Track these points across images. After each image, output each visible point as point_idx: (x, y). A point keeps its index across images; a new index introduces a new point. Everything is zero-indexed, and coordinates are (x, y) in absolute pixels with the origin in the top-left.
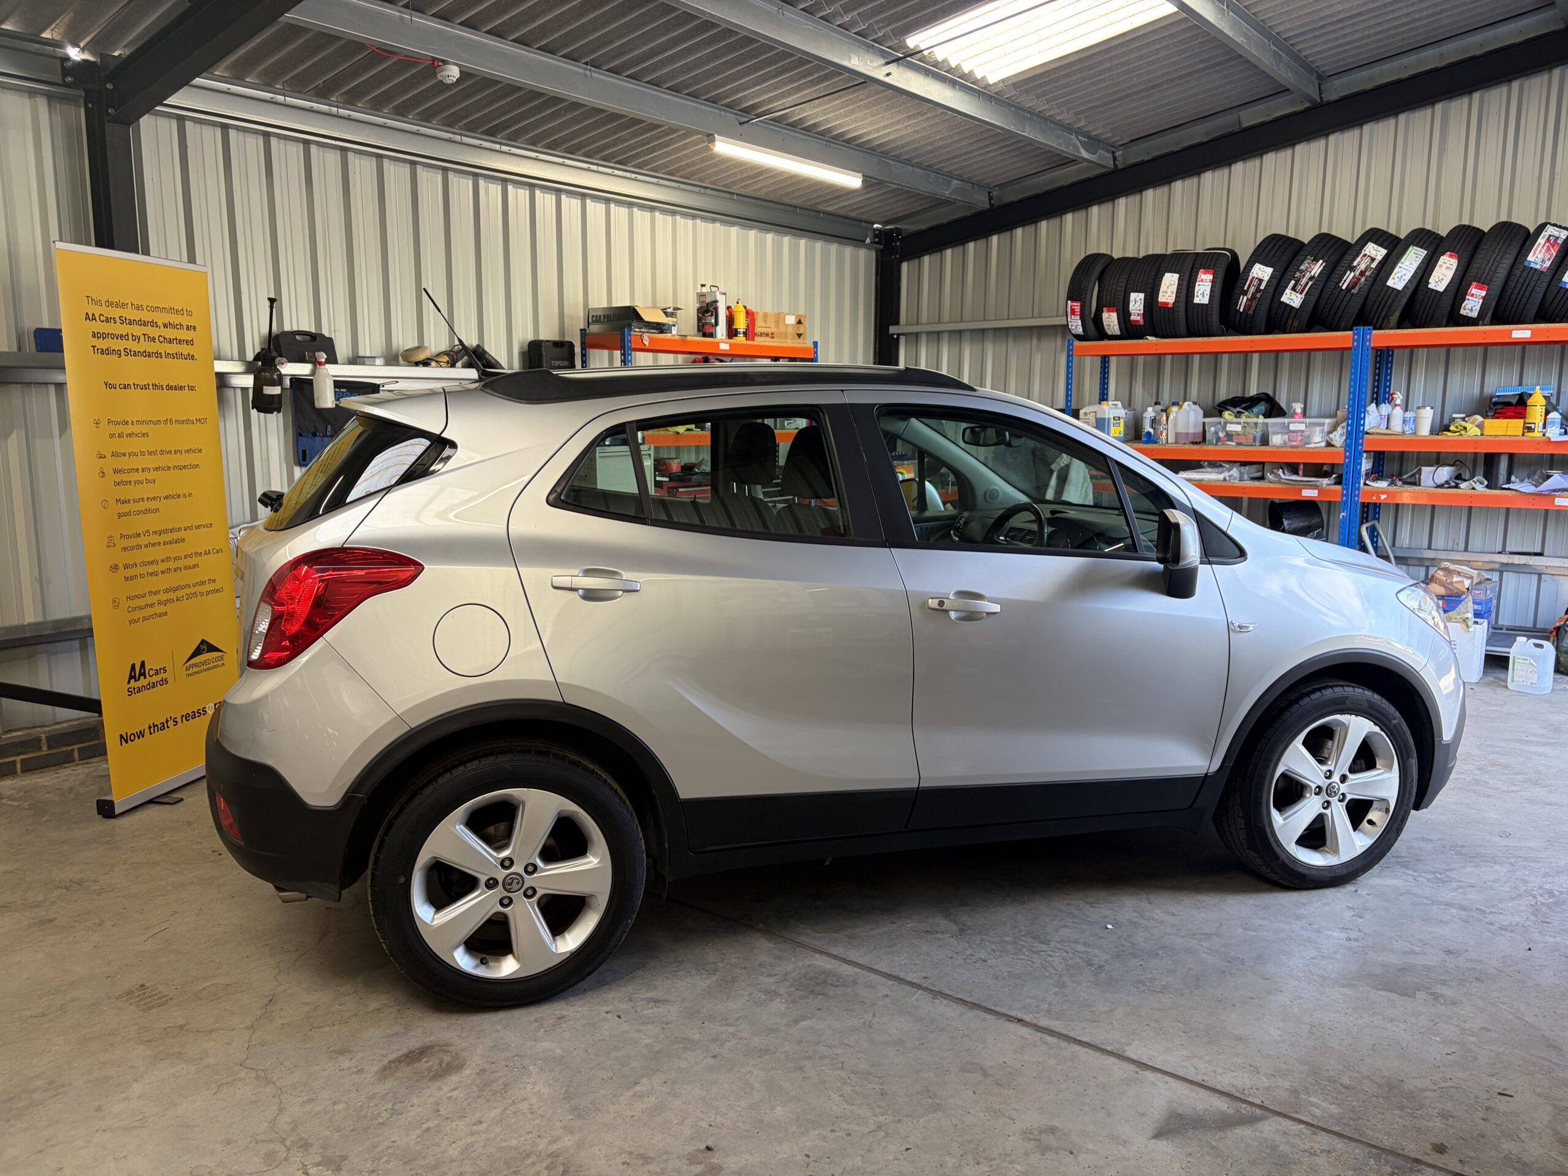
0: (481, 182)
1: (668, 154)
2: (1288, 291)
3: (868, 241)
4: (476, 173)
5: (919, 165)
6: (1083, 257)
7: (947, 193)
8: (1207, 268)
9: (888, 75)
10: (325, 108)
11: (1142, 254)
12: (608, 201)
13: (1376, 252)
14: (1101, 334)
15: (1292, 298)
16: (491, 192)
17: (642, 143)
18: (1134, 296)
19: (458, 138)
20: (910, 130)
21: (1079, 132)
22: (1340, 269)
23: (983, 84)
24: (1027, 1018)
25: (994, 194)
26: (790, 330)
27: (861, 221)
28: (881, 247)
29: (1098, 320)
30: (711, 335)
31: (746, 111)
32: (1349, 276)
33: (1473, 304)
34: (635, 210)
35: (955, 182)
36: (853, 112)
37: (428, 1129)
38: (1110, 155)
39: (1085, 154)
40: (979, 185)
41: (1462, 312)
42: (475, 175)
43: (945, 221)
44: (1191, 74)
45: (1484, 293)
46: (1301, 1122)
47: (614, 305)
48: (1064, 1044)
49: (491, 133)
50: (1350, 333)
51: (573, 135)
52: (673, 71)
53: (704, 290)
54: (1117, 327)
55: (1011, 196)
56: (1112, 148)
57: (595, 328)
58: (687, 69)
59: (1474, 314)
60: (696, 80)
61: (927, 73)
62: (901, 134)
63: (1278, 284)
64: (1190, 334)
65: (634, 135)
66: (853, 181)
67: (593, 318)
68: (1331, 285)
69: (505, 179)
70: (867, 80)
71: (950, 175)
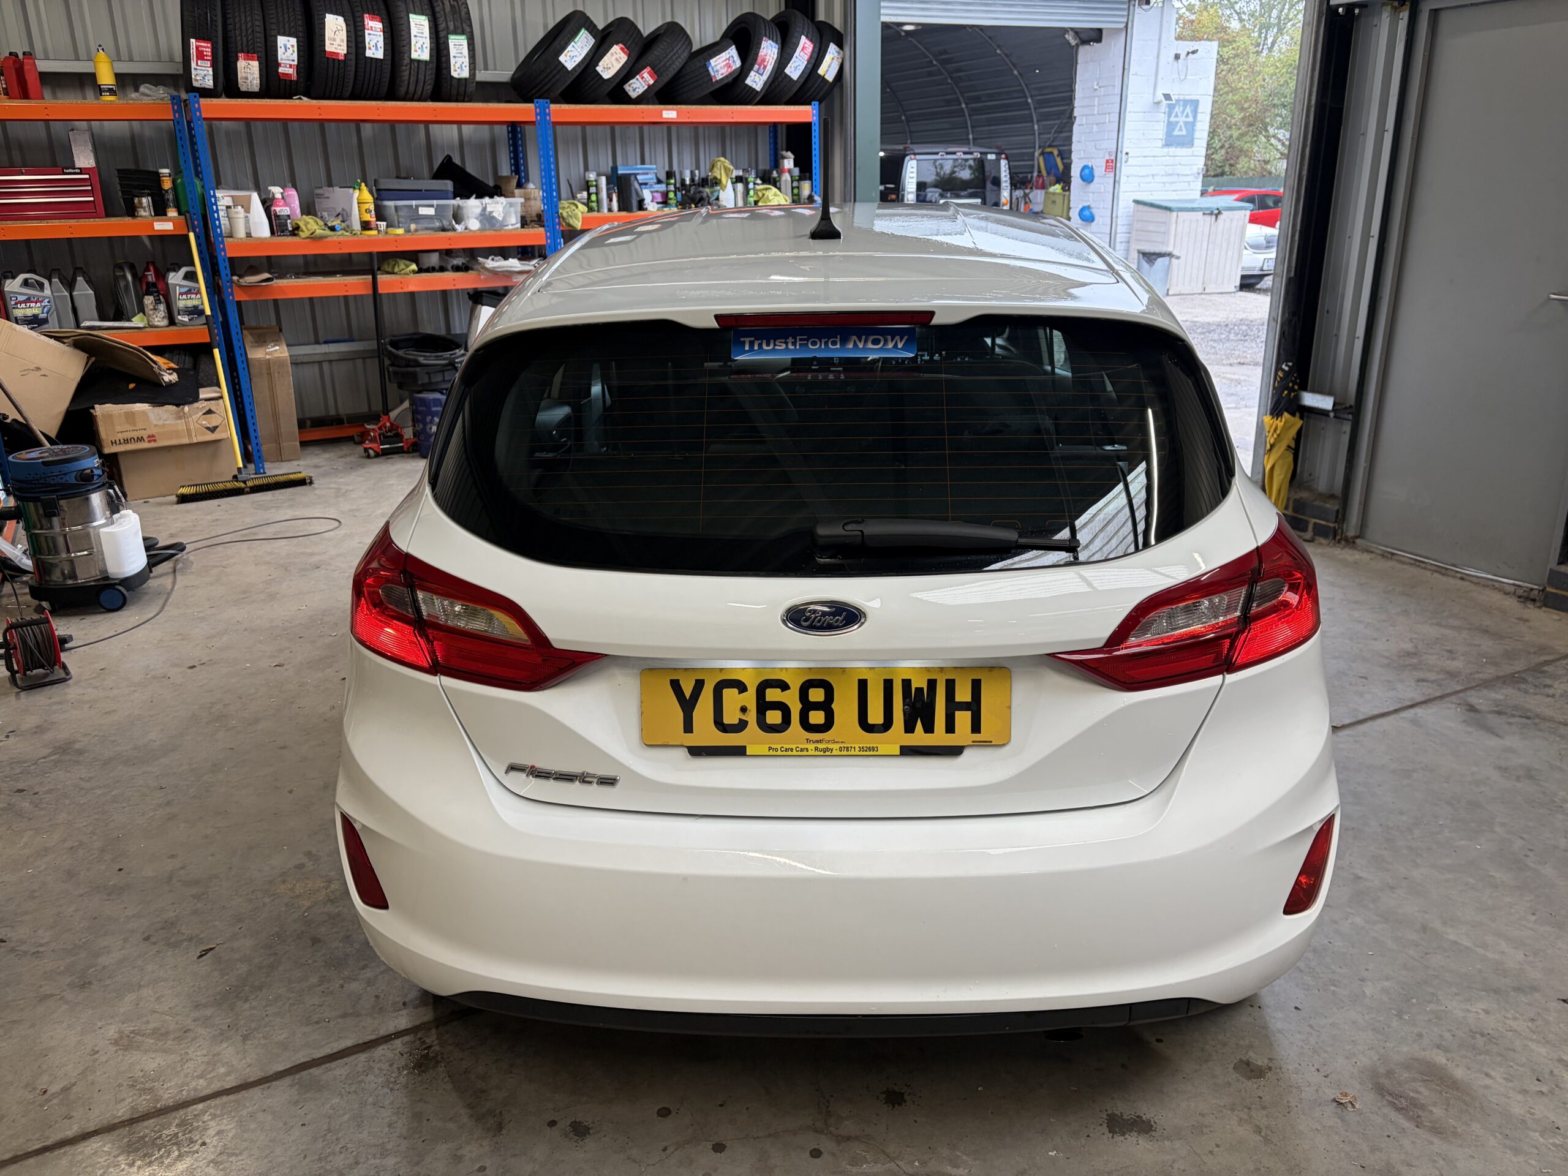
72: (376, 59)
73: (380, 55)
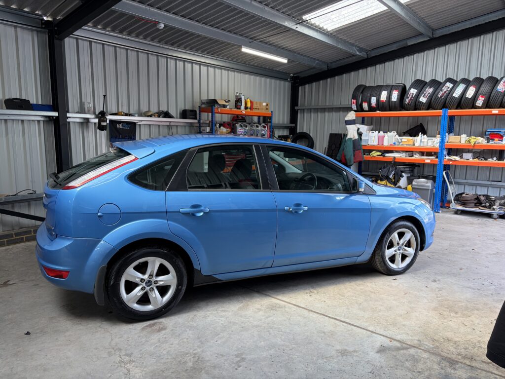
0: (169, 60)
1: (227, 52)
2: (422, 97)
3: (289, 80)
4: (167, 57)
5: (305, 56)
6: (357, 85)
7: (314, 65)
8: (396, 89)
9: (297, 28)
10: (121, 36)
11: (376, 85)
12: (208, 66)
13: (449, 85)
14: (362, 110)
15: (423, 100)
16: (172, 63)
17: (219, 48)
18: (372, 98)
19: (161, 46)
20: (303, 45)
21: (356, 46)
22: (438, 90)
23: (326, 31)
24: (338, 318)
25: (329, 65)
26: (264, 107)
27: (286, 73)
28: (292, 82)
29: (361, 105)
30: (240, 109)
31: (251, 38)
32: (441, 93)
33: (480, 102)
34: (216, 69)
35: (317, 62)
36: (284, 39)
37: (157, 346)
38: (365, 54)
39: (358, 53)
40: (324, 62)
41: (477, 105)
42: (167, 58)
43: (313, 74)
44: (392, 28)
45: (483, 99)
46: (421, 349)
47: (209, 98)
48: (349, 326)
49: (172, 45)
50: (441, 111)
51: (198, 45)
52: (230, 26)
53: (238, 94)
54: (367, 108)
55: (334, 66)
56: (367, 51)
57: (203, 106)
58: (234, 25)
59: (480, 105)
60: (237, 29)
61: (309, 27)
62: (301, 46)
63: (418, 95)
64: (390, 111)
65: (217, 45)
66: (284, 61)
67: (202, 103)
68: (435, 95)
69: (176, 59)
70: (290, 30)
71: (315, 59)
72: (394, 101)
73: (395, 100)
